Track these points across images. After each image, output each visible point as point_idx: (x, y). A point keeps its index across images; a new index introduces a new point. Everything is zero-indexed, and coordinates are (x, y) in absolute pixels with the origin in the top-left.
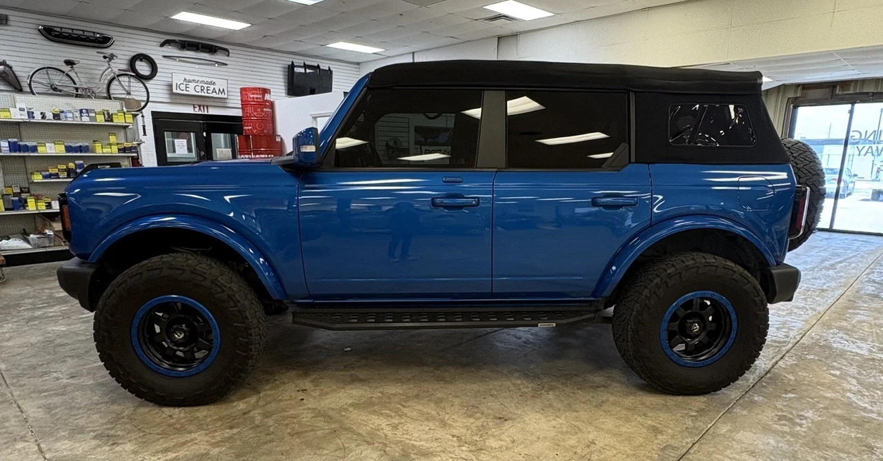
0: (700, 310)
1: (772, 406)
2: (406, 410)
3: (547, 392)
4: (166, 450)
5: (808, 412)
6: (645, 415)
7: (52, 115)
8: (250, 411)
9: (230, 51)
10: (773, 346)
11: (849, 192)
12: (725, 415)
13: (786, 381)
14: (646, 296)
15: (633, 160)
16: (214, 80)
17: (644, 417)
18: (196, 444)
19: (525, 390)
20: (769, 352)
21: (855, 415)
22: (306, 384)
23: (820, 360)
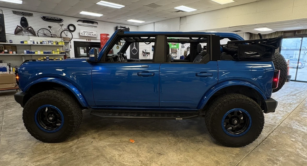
0: (237, 115)
1: (266, 154)
2: (126, 148)
3: (180, 143)
4: (38, 161)
5: (280, 158)
6: (215, 155)
7: (40, 43)
8: (73, 146)
9: (98, 23)
10: (269, 127)
11: (303, 67)
12: (246, 157)
13: (273, 143)
14: (216, 110)
15: (211, 59)
16: (93, 32)
17: (214, 156)
18: (49, 159)
19: (172, 142)
20: (267, 129)
21: (300, 160)
22: (96, 135)
23: (287, 134)
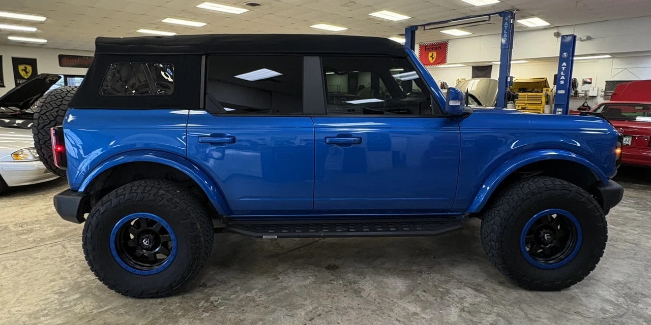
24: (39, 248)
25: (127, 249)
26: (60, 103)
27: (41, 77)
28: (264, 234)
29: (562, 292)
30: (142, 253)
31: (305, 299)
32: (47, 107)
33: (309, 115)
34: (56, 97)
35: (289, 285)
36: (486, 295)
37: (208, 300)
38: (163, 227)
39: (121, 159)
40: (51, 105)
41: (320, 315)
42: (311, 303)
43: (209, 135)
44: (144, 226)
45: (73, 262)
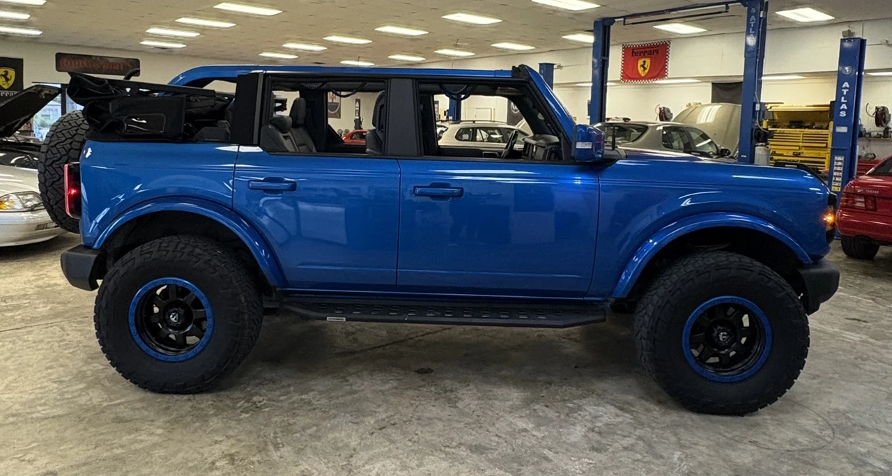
24: (31, 329)
25: (148, 326)
26: (75, 132)
27: (35, 90)
28: (329, 314)
29: (745, 417)
30: (167, 332)
31: (379, 406)
32: (58, 137)
33: (394, 157)
34: (70, 124)
35: (361, 388)
36: (632, 415)
37: (250, 400)
38: (197, 298)
39: (148, 207)
40: (63, 134)
41: (394, 424)
42: (386, 411)
43: (262, 179)
44: (173, 297)
45: (75, 347)
